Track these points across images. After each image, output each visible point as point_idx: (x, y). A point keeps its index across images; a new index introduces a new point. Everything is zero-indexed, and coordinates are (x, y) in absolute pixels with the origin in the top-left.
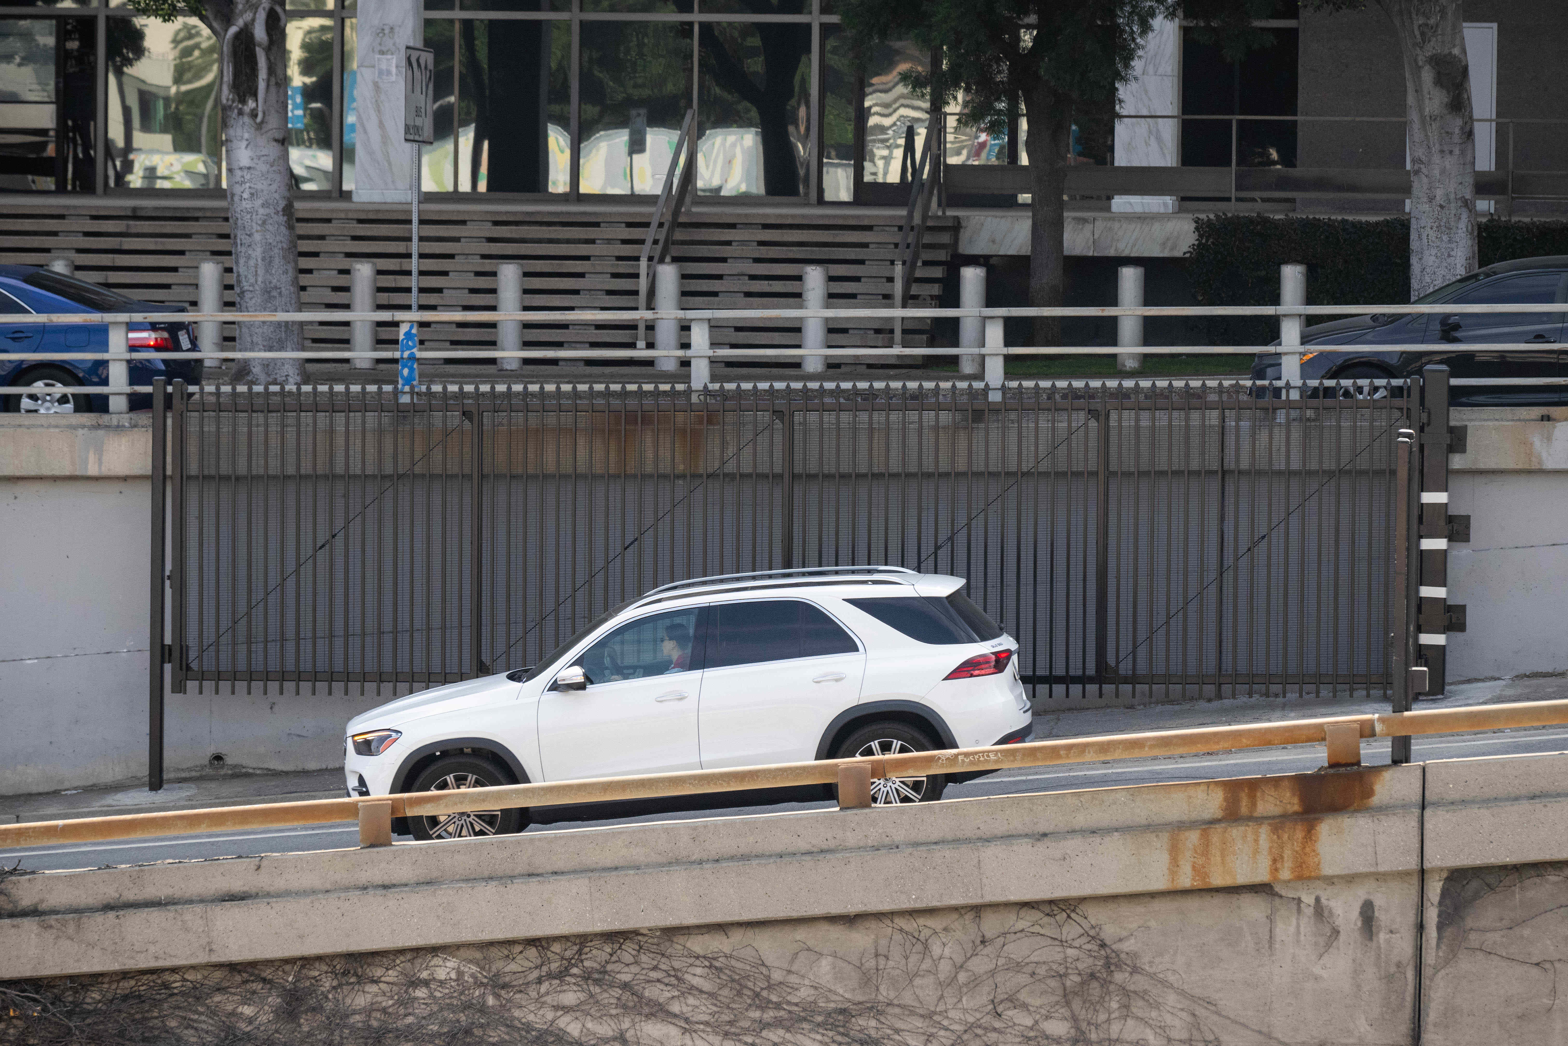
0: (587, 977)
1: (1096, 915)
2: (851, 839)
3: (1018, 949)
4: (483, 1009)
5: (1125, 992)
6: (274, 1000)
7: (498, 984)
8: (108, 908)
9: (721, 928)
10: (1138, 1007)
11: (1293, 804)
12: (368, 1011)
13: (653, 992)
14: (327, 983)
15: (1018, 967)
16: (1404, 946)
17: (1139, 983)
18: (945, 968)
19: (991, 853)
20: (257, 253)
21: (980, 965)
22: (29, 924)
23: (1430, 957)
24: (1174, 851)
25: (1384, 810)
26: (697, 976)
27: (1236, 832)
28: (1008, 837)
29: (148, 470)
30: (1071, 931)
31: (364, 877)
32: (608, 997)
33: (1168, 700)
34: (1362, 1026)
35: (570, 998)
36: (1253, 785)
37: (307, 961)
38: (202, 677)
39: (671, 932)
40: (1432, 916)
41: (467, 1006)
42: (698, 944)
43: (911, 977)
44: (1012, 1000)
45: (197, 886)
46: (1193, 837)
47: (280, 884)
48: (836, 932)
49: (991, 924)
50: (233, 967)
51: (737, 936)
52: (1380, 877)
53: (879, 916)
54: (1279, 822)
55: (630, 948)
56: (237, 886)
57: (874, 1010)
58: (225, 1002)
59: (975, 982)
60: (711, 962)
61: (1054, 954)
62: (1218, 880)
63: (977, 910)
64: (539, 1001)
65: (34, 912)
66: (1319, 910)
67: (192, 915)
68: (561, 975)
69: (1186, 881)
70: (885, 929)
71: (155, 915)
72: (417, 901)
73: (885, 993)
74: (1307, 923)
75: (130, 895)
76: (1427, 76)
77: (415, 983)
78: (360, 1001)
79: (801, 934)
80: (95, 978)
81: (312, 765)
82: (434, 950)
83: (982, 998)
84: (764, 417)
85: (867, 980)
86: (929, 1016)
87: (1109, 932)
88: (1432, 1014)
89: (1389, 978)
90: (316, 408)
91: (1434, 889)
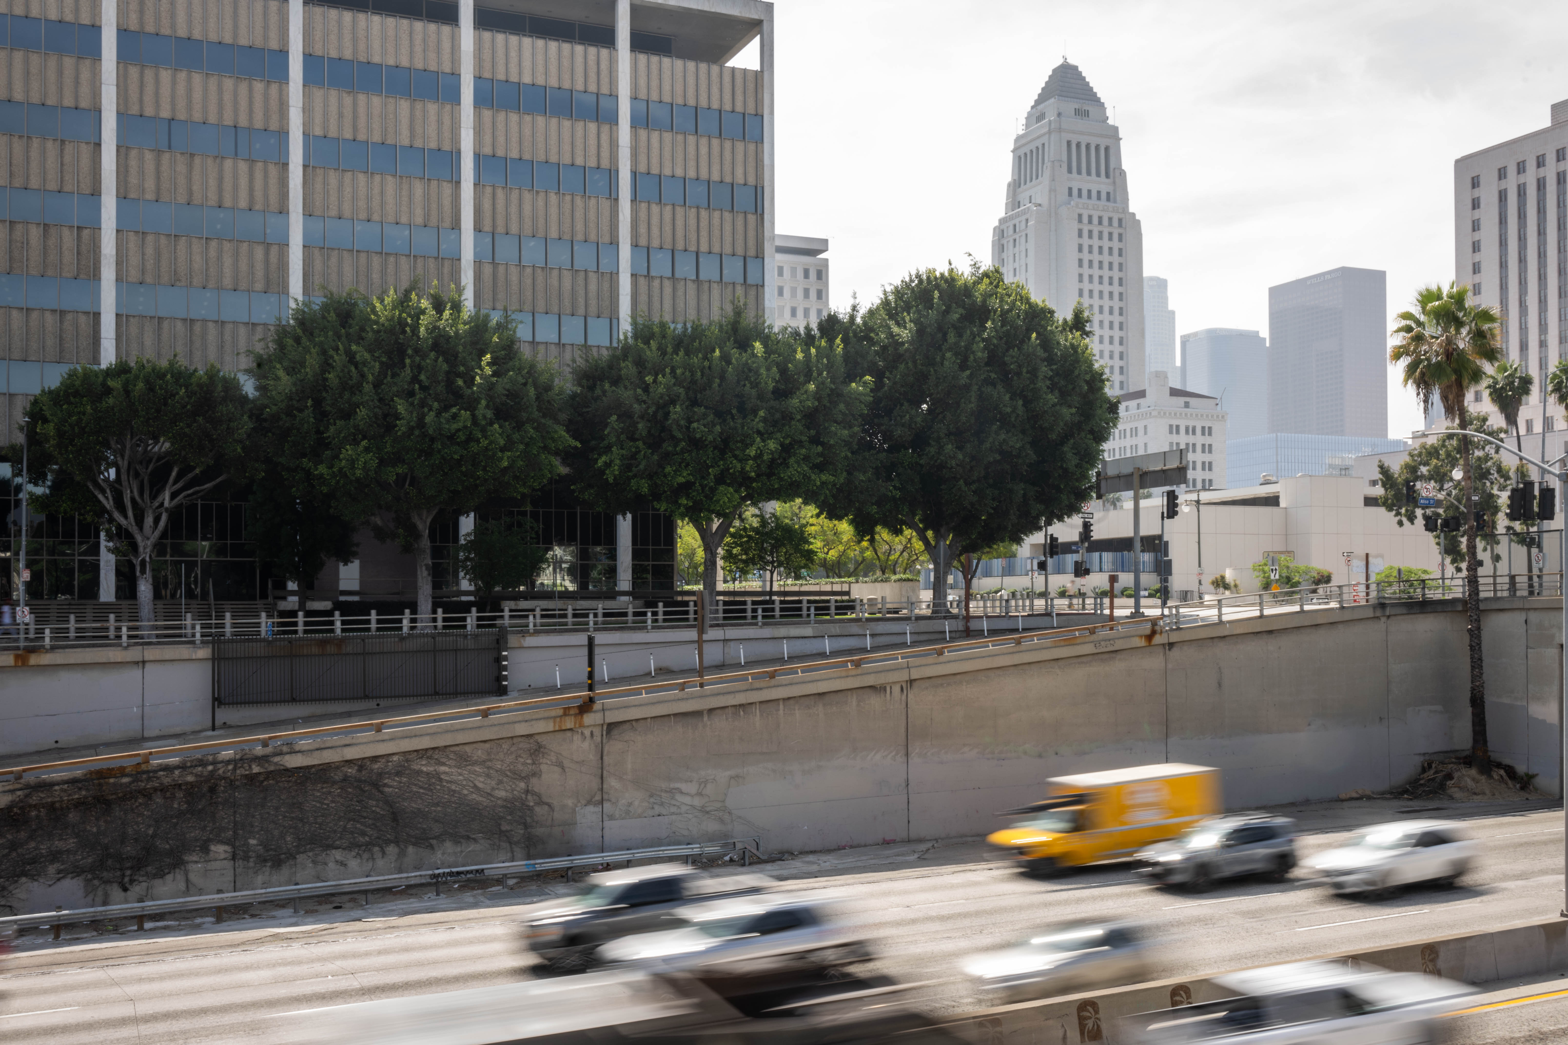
0: (428, 758)
1: (537, 737)
2: (486, 724)
3: (521, 745)
4: (404, 766)
5: (543, 753)
6: (356, 768)
7: (407, 761)
8: (317, 749)
9: (457, 745)
10: (546, 756)
11: (577, 712)
12: (378, 769)
13: (442, 760)
14: (368, 763)
15: (521, 749)
16: (599, 739)
17: (546, 751)
18: (505, 751)
19: (516, 725)
20: (146, 611)
21: (513, 749)
22: (299, 755)
23: (604, 741)
24: (555, 723)
25: (596, 712)
26: (452, 756)
27: (567, 718)
28: (519, 722)
29: (210, 657)
30: (532, 741)
31: (377, 739)
32: (432, 762)
33: (446, 698)
34: (591, 756)
35: (424, 763)
36: (569, 708)
37: (364, 759)
38: (225, 704)
39: (446, 747)
40: (605, 733)
41: (401, 766)
42: (452, 749)
43: (498, 753)
44: (520, 756)
45: (338, 743)
46: (558, 719)
47: (358, 741)
48: (482, 745)
49: (515, 740)
50: (347, 761)
51: (461, 747)
52: (594, 725)
53: (491, 740)
54: (575, 715)
55: (437, 751)
56: (348, 742)
57: (490, 760)
58: (345, 769)
59: (512, 753)
60: (454, 752)
61: (528, 746)
62: (564, 728)
63: (512, 738)
64: (417, 764)
65: (299, 752)
66: (582, 733)
67: (338, 750)
68: (421, 758)
69: (557, 728)
70: (493, 743)
71: (330, 750)
72: (391, 743)
73: (493, 756)
74: (579, 736)
75: (322, 746)
76: (424, 568)
77: (388, 762)
78: (376, 766)
79: (475, 745)
80: (314, 766)
81: (248, 724)
82: (393, 754)
83: (514, 756)
84: (359, 641)
85: (489, 754)
86: (502, 761)
87: (539, 740)
88: (605, 753)
89: (596, 746)
90: (236, 642)
91: (605, 727)
